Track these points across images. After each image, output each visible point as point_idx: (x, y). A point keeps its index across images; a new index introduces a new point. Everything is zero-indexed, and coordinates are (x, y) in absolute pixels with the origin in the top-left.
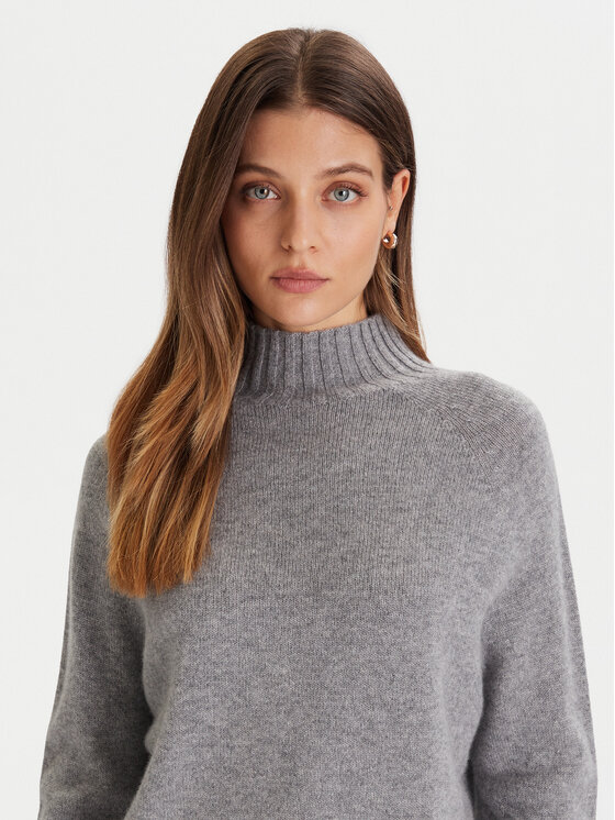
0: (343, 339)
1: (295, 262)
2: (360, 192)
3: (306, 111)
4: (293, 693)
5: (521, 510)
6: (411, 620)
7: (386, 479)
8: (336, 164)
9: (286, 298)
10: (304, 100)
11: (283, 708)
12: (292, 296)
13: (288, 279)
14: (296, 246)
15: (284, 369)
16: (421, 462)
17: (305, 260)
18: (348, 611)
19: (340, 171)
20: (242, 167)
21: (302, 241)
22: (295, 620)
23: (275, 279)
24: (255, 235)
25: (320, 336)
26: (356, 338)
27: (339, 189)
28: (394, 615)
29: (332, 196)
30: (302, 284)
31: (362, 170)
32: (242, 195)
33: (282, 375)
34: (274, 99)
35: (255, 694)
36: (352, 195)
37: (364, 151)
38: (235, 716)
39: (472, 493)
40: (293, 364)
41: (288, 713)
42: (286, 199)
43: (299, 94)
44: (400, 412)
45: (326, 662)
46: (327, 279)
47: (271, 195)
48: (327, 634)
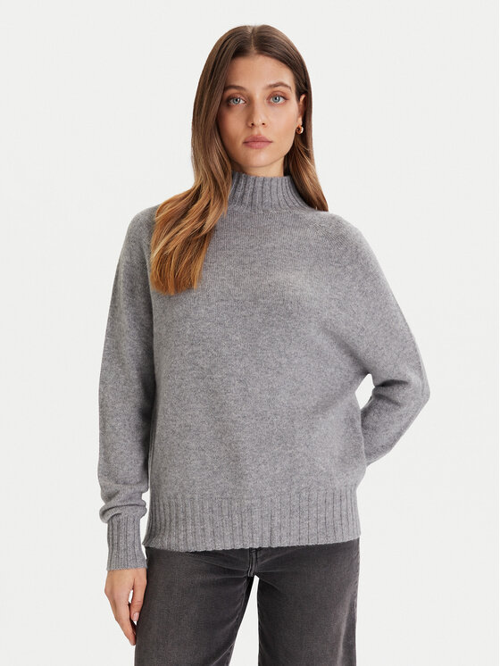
0: (274, 183)
1: (255, 132)
2: (285, 98)
3: (257, 56)
4: (243, 350)
5: (360, 277)
6: (302, 318)
7: (291, 255)
8: (273, 82)
9: (252, 152)
10: (255, 52)
11: (238, 358)
12: (255, 150)
13: (252, 142)
14: (256, 123)
15: (244, 194)
16: (308, 249)
17: (260, 131)
18: (272, 310)
19: (276, 86)
20: (226, 88)
21: (258, 120)
22: (243, 313)
23: (246, 143)
24: (235, 123)
25: (264, 180)
26: (279, 185)
27: (275, 96)
28: (295, 314)
29: (271, 100)
30: (259, 143)
31: (286, 86)
32: (227, 102)
33: (242, 197)
34: (240, 52)
35: (224, 350)
36: (282, 100)
37: (287, 77)
38: (213, 362)
39: (331, 267)
40: (249, 192)
41: (241, 360)
42: (250, 102)
43: (253, 49)
44: (297, 224)
45: (259, 334)
46: (271, 142)
47: (242, 102)
48: (260, 321)
